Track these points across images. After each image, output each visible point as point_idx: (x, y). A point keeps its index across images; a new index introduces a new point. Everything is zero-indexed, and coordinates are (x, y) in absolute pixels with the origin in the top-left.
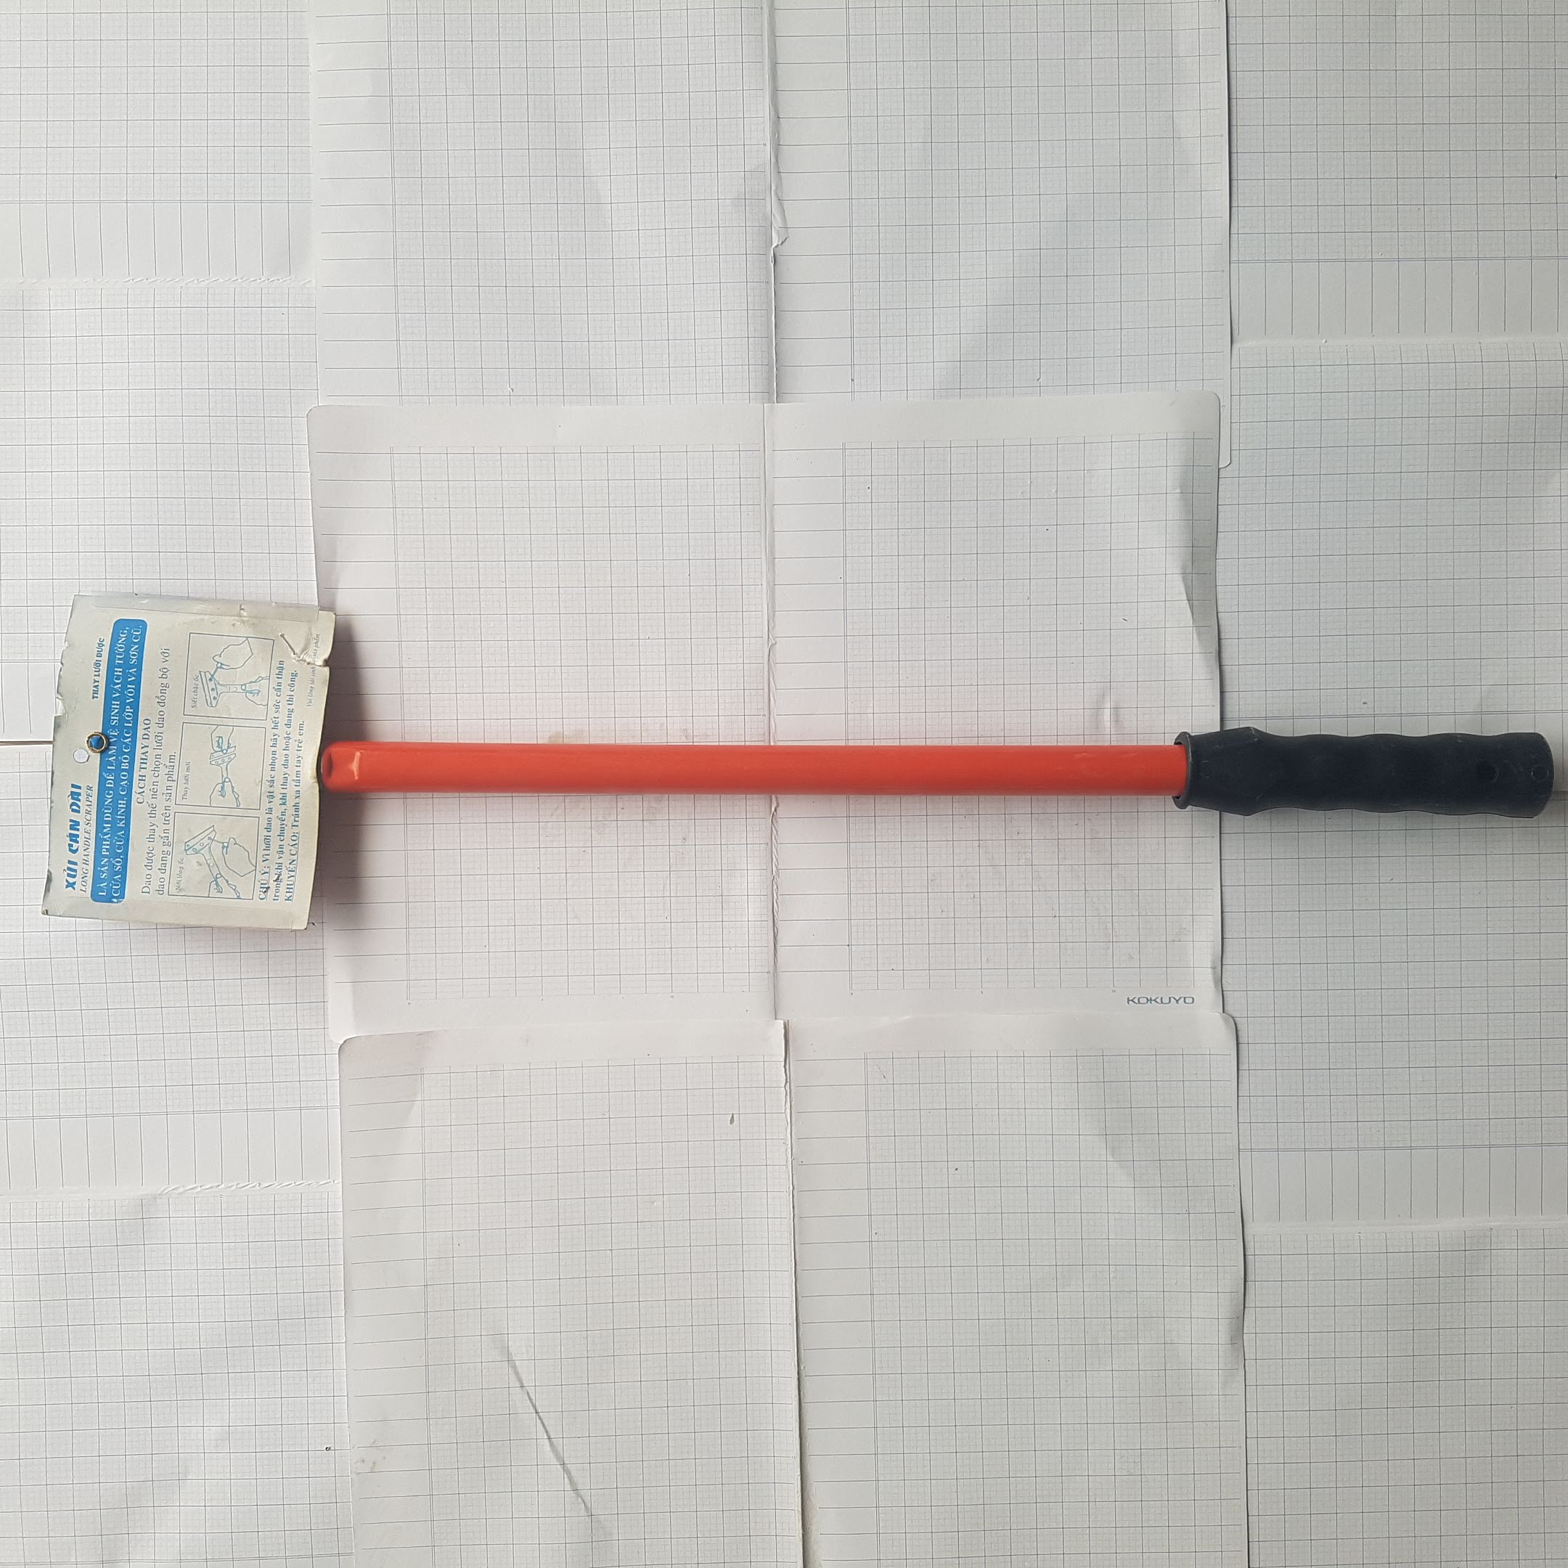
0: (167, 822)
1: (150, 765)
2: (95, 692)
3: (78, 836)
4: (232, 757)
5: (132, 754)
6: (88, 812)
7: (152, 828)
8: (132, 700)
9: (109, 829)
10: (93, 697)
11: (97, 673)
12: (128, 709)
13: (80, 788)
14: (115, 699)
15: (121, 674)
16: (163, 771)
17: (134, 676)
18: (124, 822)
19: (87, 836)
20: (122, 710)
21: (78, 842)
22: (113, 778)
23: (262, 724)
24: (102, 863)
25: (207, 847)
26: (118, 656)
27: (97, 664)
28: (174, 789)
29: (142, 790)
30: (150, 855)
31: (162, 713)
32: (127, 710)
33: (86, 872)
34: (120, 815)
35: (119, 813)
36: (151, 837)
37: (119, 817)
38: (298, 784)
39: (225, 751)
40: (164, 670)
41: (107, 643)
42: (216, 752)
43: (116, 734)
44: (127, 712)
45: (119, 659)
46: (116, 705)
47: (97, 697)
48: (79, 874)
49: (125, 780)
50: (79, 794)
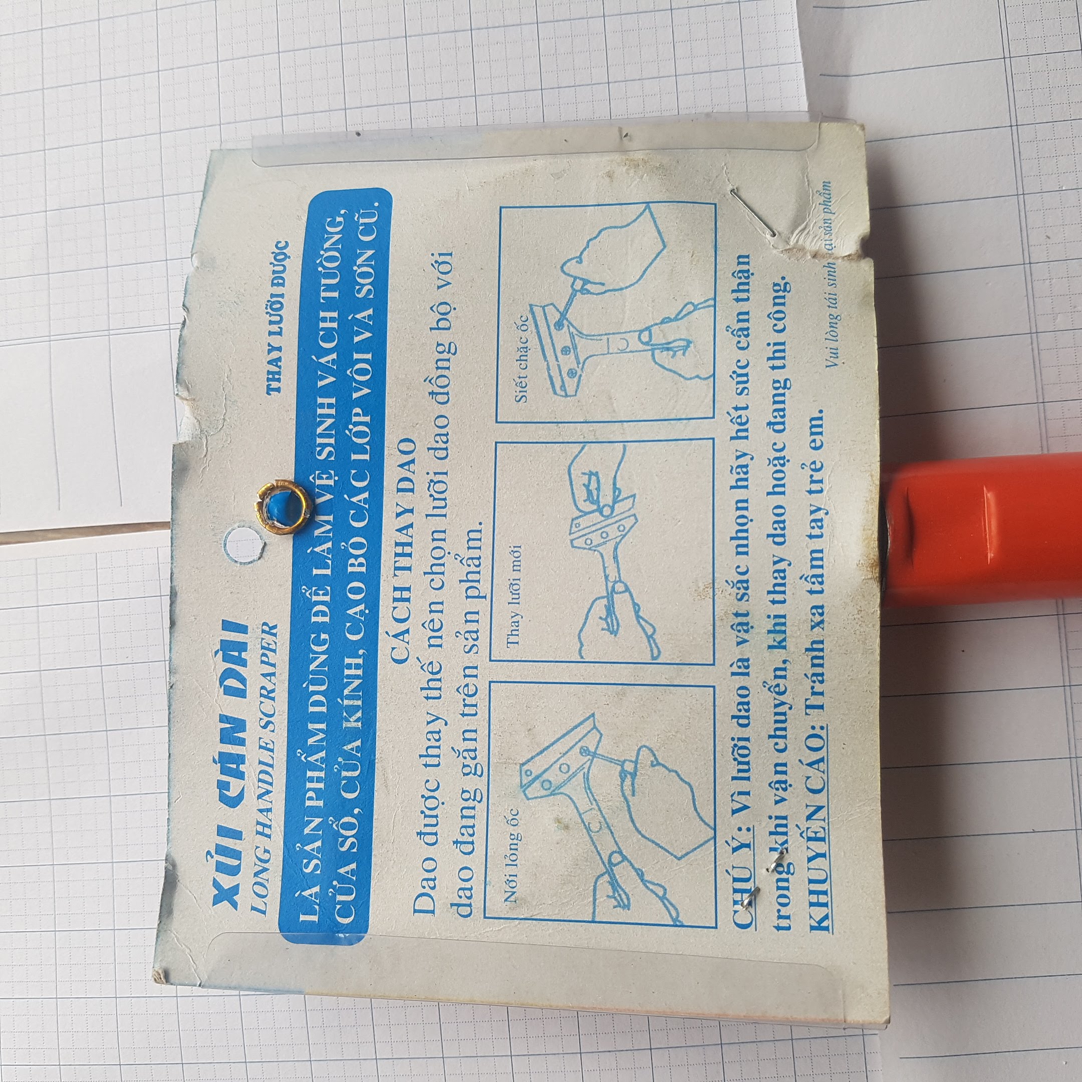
0: (472, 710)
1: (421, 559)
2: (274, 376)
3: (240, 759)
4: (628, 523)
5: (374, 533)
6: (268, 695)
7: (431, 727)
8: (366, 391)
9: (321, 736)
10: (269, 390)
11: (275, 328)
12: (359, 416)
13: (243, 629)
14: (326, 392)
15: (335, 325)
16: (454, 571)
17: (367, 328)
18: (359, 714)
19: (265, 756)
20: (343, 418)
21: (240, 776)
22: (327, 598)
23: (704, 429)
24: (307, 831)
25: (580, 775)
26: (323, 281)
27: (275, 305)
28: (484, 619)
29: (403, 627)
30: (431, 803)
31: (442, 422)
32: (355, 419)
33: (266, 856)
34: (349, 697)
35: (346, 692)
36: (431, 752)
37: (346, 702)
38: (817, 587)
39: (607, 511)
40: (443, 309)
41: (296, 250)
42: (586, 513)
43: (331, 482)
44: (356, 424)
45: (329, 288)
46: (326, 406)
47: (278, 390)
48: (248, 864)
49: (357, 603)
50: (242, 647)
